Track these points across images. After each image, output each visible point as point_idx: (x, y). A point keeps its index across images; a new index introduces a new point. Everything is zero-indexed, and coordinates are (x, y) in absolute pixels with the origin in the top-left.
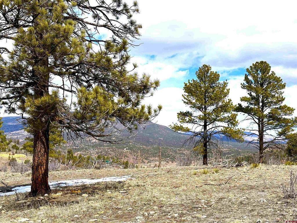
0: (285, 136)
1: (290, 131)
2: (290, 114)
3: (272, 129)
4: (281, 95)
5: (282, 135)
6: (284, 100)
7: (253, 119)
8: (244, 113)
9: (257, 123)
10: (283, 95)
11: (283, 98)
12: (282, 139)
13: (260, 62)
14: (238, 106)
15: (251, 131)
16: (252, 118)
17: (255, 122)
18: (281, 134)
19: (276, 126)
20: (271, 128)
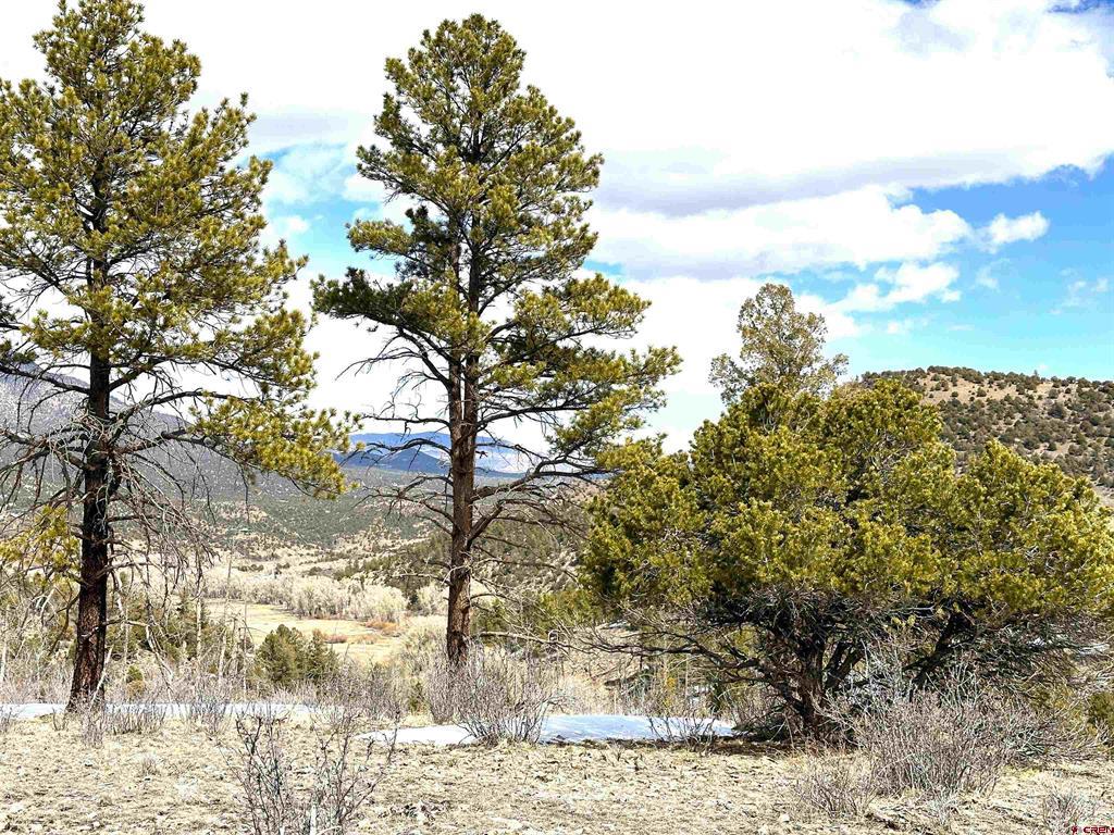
0: (595, 454)
1: (621, 424)
2: (625, 326)
3: (523, 412)
4: (574, 220)
5: (577, 447)
6: (590, 246)
7: (425, 357)
8: (374, 323)
9: (440, 378)
10: (587, 217)
11: (589, 234)
12: (576, 470)
13: (465, 22)
14: (342, 279)
15: (409, 425)
16: (416, 349)
17: (428, 371)
18: (570, 440)
19: (547, 394)
20: (519, 408)
